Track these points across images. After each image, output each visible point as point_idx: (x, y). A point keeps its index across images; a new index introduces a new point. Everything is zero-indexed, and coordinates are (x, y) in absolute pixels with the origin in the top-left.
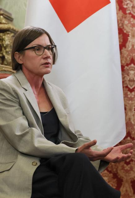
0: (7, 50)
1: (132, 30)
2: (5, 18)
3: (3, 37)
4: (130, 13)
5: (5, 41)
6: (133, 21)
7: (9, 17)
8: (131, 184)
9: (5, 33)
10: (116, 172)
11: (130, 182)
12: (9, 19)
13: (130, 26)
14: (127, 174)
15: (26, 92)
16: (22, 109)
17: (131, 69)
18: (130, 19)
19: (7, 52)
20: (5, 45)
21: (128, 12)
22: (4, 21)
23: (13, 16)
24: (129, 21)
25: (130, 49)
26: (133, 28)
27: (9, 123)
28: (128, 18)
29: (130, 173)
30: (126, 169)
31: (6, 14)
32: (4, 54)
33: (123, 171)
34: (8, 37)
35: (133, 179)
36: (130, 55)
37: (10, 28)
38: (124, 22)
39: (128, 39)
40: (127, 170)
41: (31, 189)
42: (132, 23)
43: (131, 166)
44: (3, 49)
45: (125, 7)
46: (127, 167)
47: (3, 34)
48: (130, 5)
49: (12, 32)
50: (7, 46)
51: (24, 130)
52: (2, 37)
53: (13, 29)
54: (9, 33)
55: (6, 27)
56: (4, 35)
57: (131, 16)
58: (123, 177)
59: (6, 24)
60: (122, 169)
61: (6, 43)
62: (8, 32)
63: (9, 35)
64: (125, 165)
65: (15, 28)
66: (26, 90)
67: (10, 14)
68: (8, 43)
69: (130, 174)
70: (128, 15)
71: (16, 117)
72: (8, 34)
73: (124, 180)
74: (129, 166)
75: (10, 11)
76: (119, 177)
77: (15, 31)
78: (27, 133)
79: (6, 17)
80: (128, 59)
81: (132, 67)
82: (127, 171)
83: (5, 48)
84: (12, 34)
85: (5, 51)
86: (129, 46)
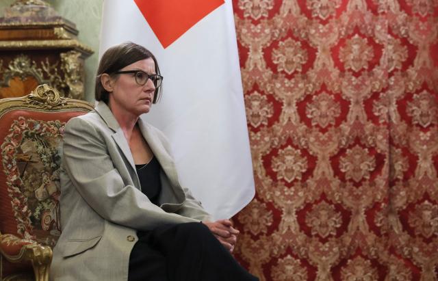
0: (72, 77)
1: (253, 42)
2: (66, 30)
3: (66, 59)
4: (249, 18)
5: (68, 64)
6: (253, 29)
7: (72, 29)
8: (262, 269)
9: (69, 52)
10: (238, 252)
11: (260, 266)
12: (73, 32)
13: (251, 37)
14: (256, 254)
15: (114, 135)
16: (111, 159)
17: (254, 98)
18: (250, 26)
19: (72, 81)
20: (68, 71)
21: (246, 15)
22: (65, 35)
23: (78, 28)
24: (249, 28)
25: (251, 69)
26: (254, 38)
27: (95, 179)
28: (246, 25)
29: (260, 253)
30: (253, 246)
31: (69, 25)
32: (68, 83)
33: (248, 250)
34: (73, 58)
35: (265, 261)
36: (252, 79)
37: (75, 45)
38: (241, 30)
39: (248, 55)
40: (255, 248)
41: (127, 274)
42: (253, 31)
43: (261, 242)
44: (66, 76)
45: (242, 8)
46: (255, 244)
47: (65, 54)
48: (249, 5)
49: (78, 51)
50: (72, 71)
51: (119, 190)
52: (64, 59)
53: (79, 47)
54: (75, 52)
55: (69, 44)
56: (67, 56)
57: (250, 21)
58: (250, 260)
59: (69, 39)
60: (248, 247)
61: (70, 68)
62: (72, 52)
63: (73, 56)
64: (252, 241)
65: (82, 46)
66: (115, 132)
67: (74, 25)
68: (74, 67)
69: (260, 255)
70: (246, 21)
71: (106, 171)
72: (73, 54)
73: (252, 263)
74: (258, 241)
75: (73, 21)
76: (244, 259)
77: (82, 49)
78: (124, 193)
79: (69, 29)
80: (249, 84)
81: (255, 96)
82: (255, 250)
83: (69, 75)
84: (79, 54)
85: (68, 79)
86: (249, 65)
